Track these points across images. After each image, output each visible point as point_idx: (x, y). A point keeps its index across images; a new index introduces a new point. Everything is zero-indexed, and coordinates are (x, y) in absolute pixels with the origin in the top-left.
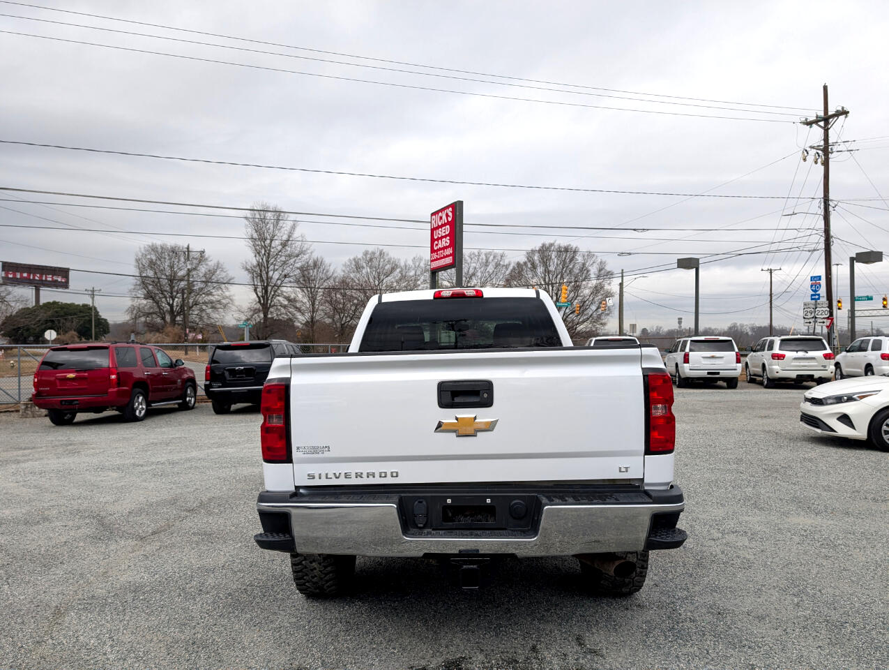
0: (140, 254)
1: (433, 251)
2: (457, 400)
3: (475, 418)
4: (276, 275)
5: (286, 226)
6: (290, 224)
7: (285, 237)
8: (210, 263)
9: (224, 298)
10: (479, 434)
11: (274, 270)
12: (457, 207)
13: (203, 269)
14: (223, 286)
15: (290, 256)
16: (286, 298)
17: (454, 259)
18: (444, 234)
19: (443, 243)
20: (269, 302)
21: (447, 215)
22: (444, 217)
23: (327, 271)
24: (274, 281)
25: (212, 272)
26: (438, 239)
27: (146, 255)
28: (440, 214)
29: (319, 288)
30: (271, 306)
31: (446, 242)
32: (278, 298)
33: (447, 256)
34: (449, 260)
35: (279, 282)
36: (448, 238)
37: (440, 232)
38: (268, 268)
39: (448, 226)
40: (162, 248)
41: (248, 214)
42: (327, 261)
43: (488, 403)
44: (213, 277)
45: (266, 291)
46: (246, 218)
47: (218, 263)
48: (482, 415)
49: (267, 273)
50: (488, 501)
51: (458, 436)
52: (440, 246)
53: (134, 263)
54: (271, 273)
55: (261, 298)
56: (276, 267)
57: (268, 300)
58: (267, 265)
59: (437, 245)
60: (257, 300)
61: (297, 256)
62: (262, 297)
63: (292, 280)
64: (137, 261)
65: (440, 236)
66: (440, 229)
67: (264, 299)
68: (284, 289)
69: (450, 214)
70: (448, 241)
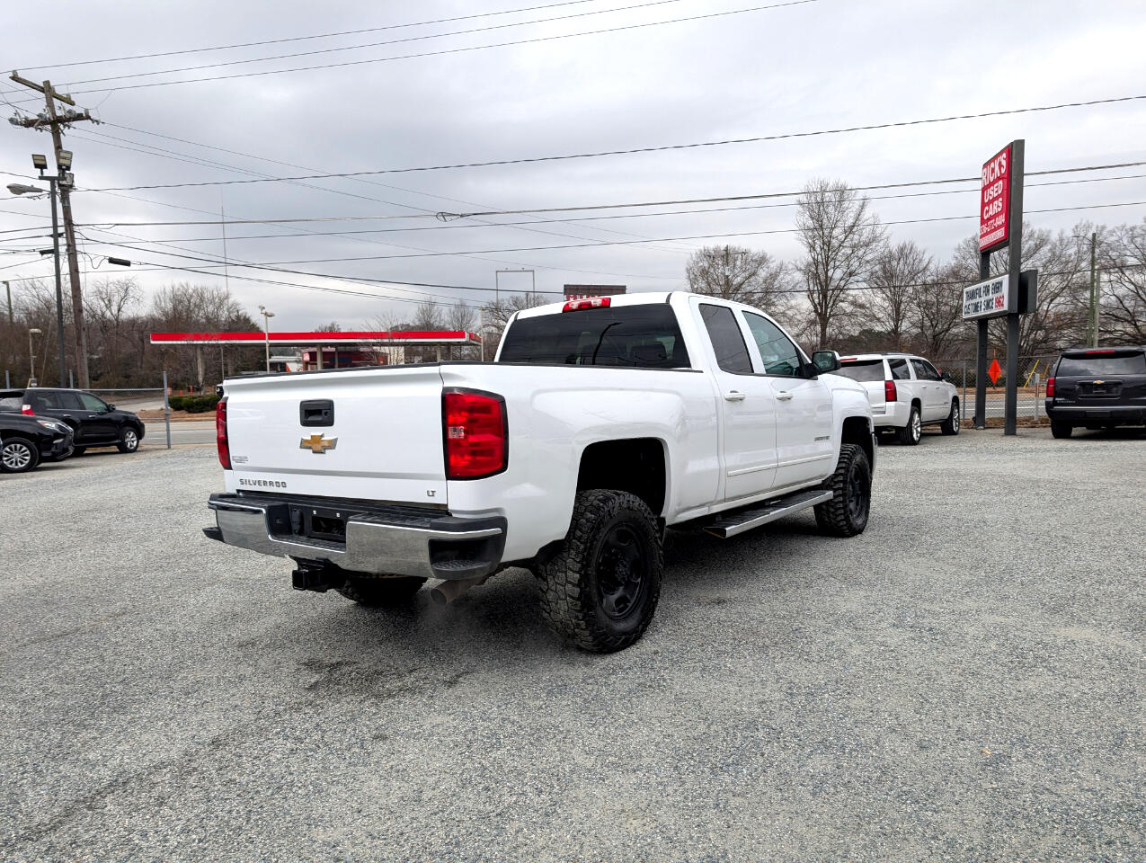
0: (692, 262)
1: (983, 221)
2: (311, 419)
3: (322, 436)
4: (838, 274)
5: (852, 208)
6: (857, 205)
7: (850, 222)
8: (772, 265)
9: (789, 309)
10: (327, 451)
11: (835, 268)
12: (1014, 152)
13: (763, 273)
14: (788, 294)
15: (854, 247)
16: (854, 303)
17: (1007, 232)
18: (996, 195)
19: (995, 207)
20: (829, 310)
21: (1000, 166)
22: (997, 169)
23: (921, 261)
24: (833, 284)
25: (774, 276)
26: (988, 204)
27: (698, 263)
28: (992, 165)
29: (906, 286)
30: (830, 316)
31: (997, 206)
32: (841, 304)
33: (999, 227)
34: (1000, 234)
35: (842, 283)
36: (1001, 199)
37: (992, 193)
38: (827, 265)
39: (1001, 182)
40: (715, 251)
41: (803, 198)
42: (919, 246)
43: (330, 423)
44: (776, 283)
45: (825, 297)
46: (801, 204)
47: (782, 264)
48: (327, 433)
49: (826, 273)
50: (338, 515)
51: (314, 452)
52: (991, 213)
53: (686, 274)
54: (830, 274)
55: (819, 307)
56: (837, 263)
57: (826, 308)
58: (827, 262)
59: (987, 212)
60: (812, 308)
61: (867, 245)
62: (819, 304)
63: (860, 279)
64: (688, 270)
65: (991, 198)
66: (992, 188)
67: (821, 308)
68: (851, 292)
69: (1004, 163)
70: (1000, 204)
